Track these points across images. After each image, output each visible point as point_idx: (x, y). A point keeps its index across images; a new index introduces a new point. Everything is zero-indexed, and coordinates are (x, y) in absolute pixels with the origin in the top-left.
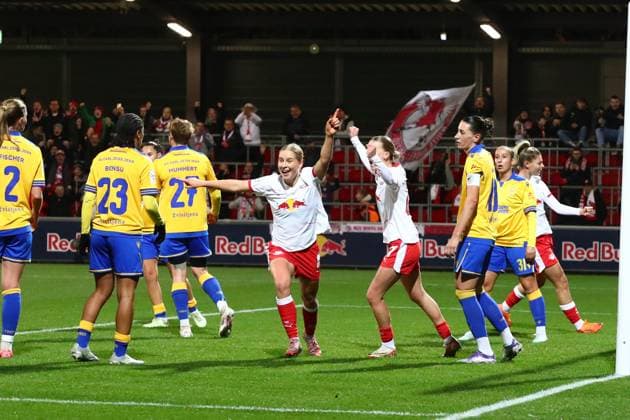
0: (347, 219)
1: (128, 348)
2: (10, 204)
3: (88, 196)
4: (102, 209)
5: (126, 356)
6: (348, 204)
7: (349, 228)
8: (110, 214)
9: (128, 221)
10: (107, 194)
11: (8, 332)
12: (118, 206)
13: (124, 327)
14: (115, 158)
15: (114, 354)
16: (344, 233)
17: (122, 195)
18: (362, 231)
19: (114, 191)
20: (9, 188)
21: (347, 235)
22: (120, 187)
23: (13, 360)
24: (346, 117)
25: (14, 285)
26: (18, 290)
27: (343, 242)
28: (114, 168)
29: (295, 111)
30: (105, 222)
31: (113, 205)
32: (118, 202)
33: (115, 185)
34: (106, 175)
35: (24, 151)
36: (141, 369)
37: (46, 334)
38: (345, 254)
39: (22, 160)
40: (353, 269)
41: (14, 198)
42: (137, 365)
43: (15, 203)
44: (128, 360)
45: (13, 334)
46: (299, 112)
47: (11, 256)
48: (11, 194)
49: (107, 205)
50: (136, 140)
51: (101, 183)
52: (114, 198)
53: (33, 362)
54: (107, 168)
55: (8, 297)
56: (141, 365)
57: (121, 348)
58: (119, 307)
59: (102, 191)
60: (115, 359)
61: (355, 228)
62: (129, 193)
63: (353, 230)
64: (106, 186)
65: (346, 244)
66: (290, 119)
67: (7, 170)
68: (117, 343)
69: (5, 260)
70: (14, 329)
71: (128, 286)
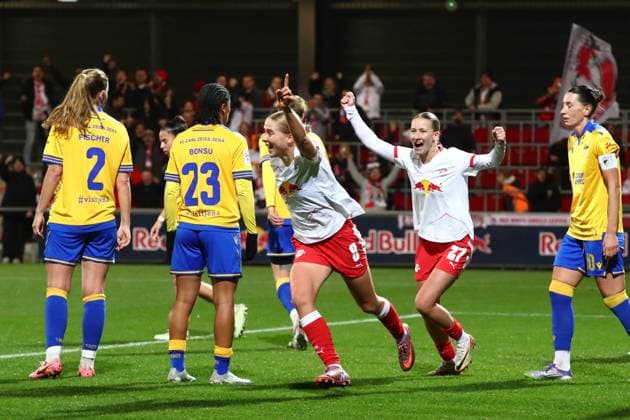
0: (491, 209)
1: (231, 364)
2: (94, 193)
3: (170, 186)
4: (190, 200)
5: (230, 373)
6: (491, 191)
7: (494, 220)
8: (201, 205)
9: (223, 212)
10: (195, 182)
11: (90, 346)
12: (210, 195)
13: (224, 339)
14: (201, 139)
15: (215, 371)
16: (489, 227)
17: (213, 181)
18: (510, 223)
19: (203, 178)
20: (93, 174)
21: (491, 229)
22: (210, 172)
23: (95, 379)
24: (494, 85)
25: (96, 290)
26: (102, 296)
27: (487, 237)
28: (200, 151)
29: (428, 80)
30: (195, 214)
31: (204, 194)
32: (209, 190)
33: (204, 170)
34: (191, 159)
35: (109, 129)
36: (248, 390)
37: (133, 348)
38: (489, 251)
39: (107, 140)
40: (498, 269)
41: (99, 186)
42: (242, 384)
43: (101, 192)
44: (232, 378)
45: (95, 349)
46: (433, 81)
47: (94, 256)
48: (95, 181)
49: (197, 194)
50: (221, 115)
51: (186, 170)
52: (203, 186)
53: (119, 381)
54: (192, 152)
55: (89, 304)
56: (248, 384)
57: (223, 365)
58: (216, 315)
59: (187, 180)
60: (216, 378)
61: (502, 220)
62: (221, 179)
63: (498, 223)
64: (192, 173)
65: (491, 239)
66: (422, 90)
67: (90, 153)
68: (217, 358)
69: (86, 260)
70: (97, 343)
71: (226, 289)
